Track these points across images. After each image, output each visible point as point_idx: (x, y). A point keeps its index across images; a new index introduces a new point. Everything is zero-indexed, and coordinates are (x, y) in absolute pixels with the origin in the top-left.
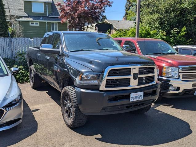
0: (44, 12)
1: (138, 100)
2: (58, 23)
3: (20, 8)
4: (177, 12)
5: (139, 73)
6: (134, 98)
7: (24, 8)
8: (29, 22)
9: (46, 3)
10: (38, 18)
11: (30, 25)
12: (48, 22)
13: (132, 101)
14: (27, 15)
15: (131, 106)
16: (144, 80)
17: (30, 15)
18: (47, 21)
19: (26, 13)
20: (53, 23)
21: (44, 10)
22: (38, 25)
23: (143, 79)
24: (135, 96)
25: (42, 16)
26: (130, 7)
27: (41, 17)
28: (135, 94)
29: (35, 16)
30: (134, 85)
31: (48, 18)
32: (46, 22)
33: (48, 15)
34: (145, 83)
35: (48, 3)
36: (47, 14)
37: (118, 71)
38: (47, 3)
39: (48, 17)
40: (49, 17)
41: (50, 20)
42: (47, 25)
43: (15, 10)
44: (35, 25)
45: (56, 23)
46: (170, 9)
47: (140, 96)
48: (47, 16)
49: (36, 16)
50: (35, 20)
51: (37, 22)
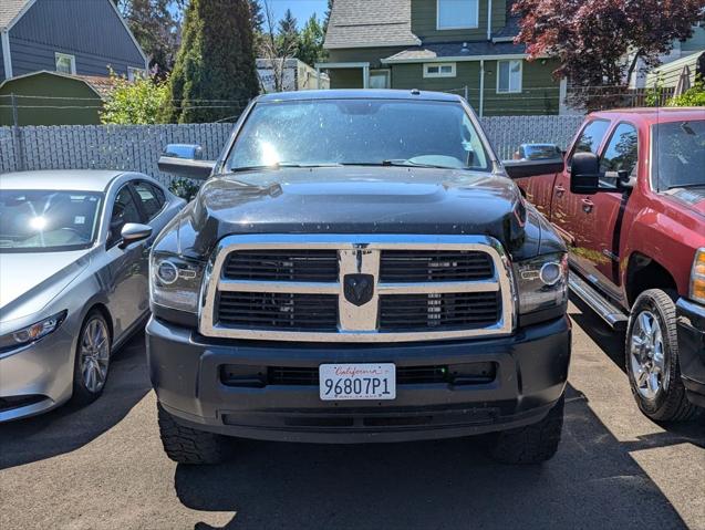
0: (476, 25)
1: (363, 396)
2: (523, 60)
3: (399, 18)
5: (381, 272)
6: (342, 384)
7: (412, 19)
8: (420, 64)
10: (454, 47)
11: (426, 74)
12: (485, 61)
13: (332, 396)
14: (419, 42)
15: (350, 422)
16: (435, 310)
17: (427, 40)
18: (482, 58)
19: (417, 35)
20: (504, 64)
21: (480, 16)
22: (453, 74)
23: (431, 303)
24: (344, 377)
25: (468, 42)
27: (465, 45)
28: (344, 367)
29: (443, 43)
30: (354, 329)
31: (490, 46)
32: (478, 62)
33: (492, 35)
34: (442, 323)
36: (489, 32)
37: (287, 259)
39: (490, 41)
40: (495, 40)
41: (496, 53)
42: (482, 72)
43: (381, 28)
44: (440, 74)
47: (375, 383)
48: (489, 38)
49: (448, 43)
50: (444, 55)
51: (435, 65)
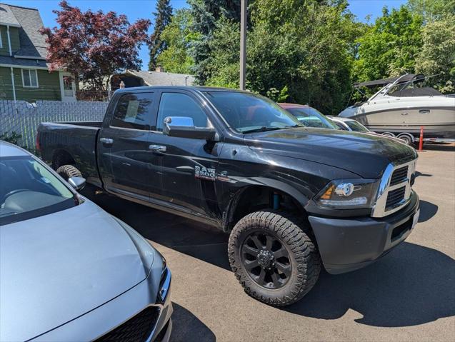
0: (1, 47)
2: (38, 70)
4: (272, 61)
9: (6, 26)
12: (14, 68)
18: (12, 66)
20: (26, 72)
21: (2, 41)
26: (157, 49)
31: (12, 59)
32: (10, 68)
33: (14, 53)
35: (10, 27)
36: (10, 51)
38: (8, 27)
39: (12, 57)
40: (15, 56)
41: (19, 64)
42: (12, 74)
45: (33, 71)
46: (260, 56)
48: (11, 55)
